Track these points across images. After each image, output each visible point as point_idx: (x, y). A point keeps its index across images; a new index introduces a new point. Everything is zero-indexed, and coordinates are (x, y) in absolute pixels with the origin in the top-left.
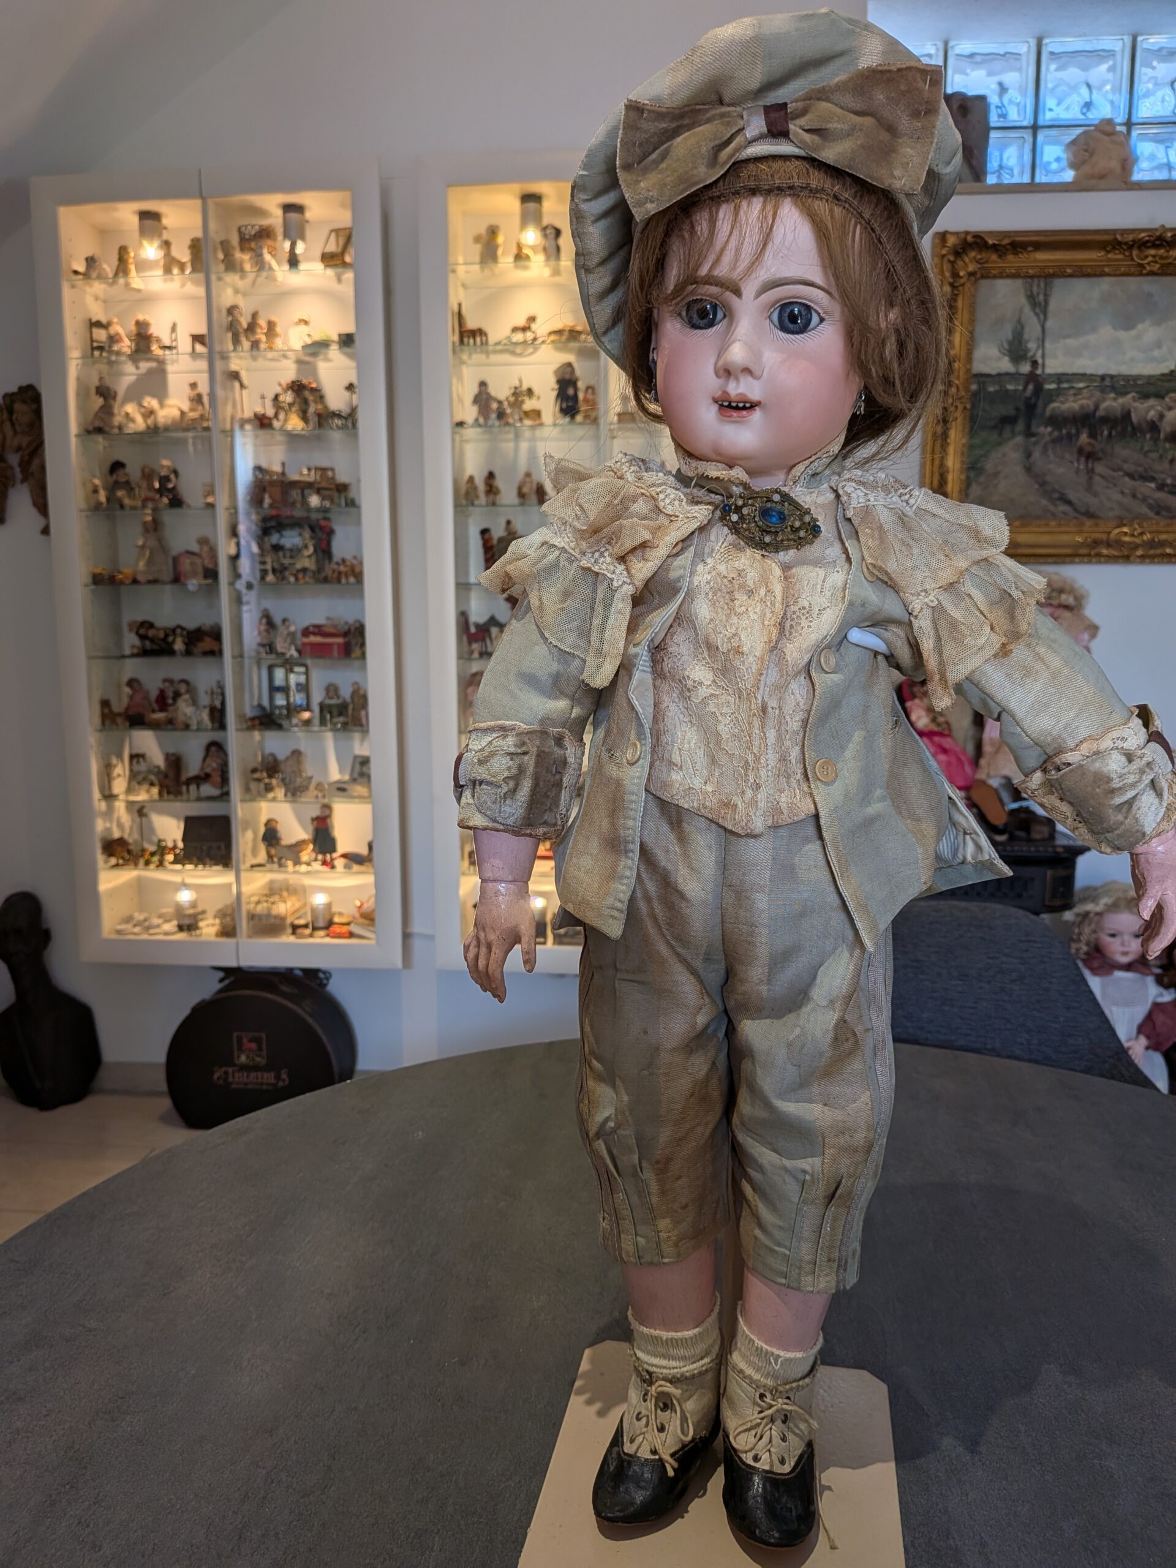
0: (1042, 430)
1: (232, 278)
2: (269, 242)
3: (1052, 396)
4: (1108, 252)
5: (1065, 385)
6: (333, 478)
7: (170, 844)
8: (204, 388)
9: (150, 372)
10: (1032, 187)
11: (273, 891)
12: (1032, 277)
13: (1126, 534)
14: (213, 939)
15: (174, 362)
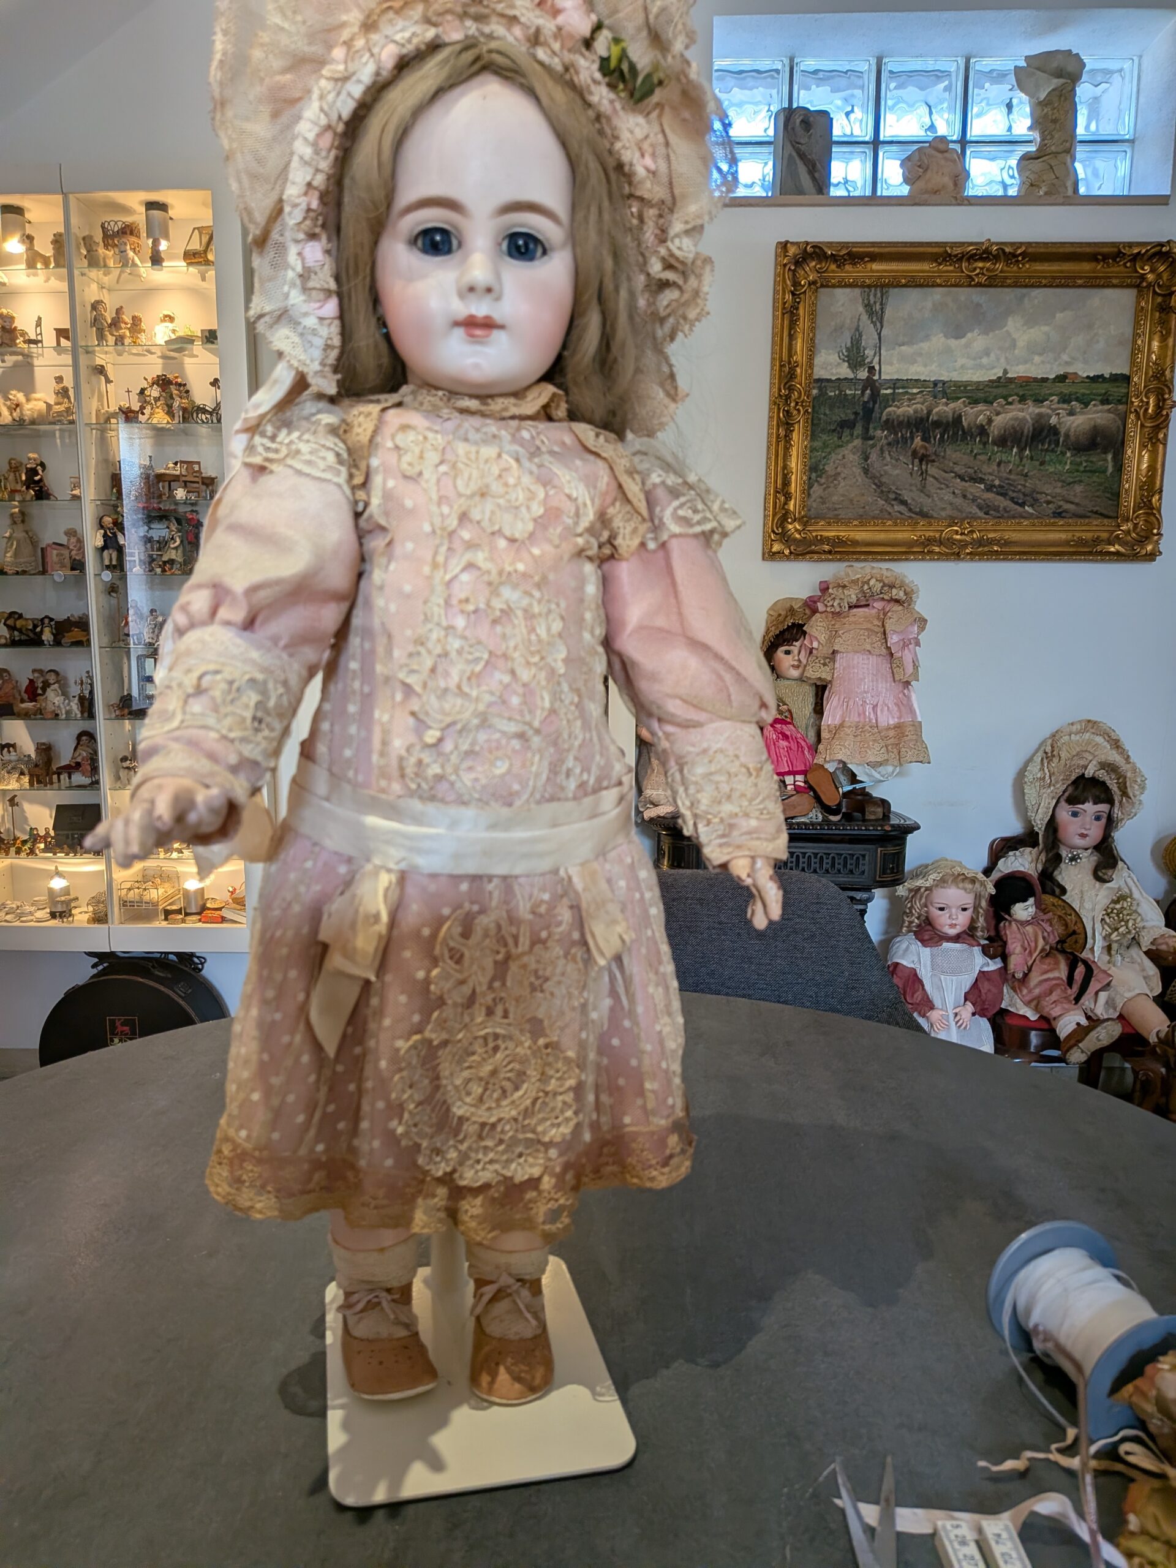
0: (879, 433)
1: (94, 273)
2: (133, 239)
3: (888, 401)
4: (940, 264)
5: (900, 391)
6: (199, 471)
7: (42, 833)
8: (68, 382)
9: (16, 365)
10: (873, 200)
11: (146, 878)
12: (869, 286)
13: (957, 532)
14: (86, 925)
15: (39, 355)
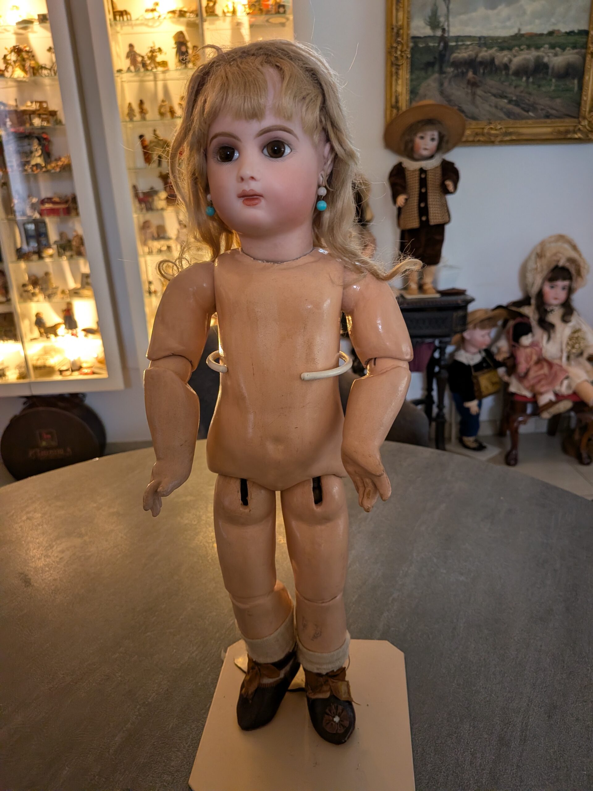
5: (460, 43)
6: (47, 108)
11: (46, 352)
14: (15, 381)
